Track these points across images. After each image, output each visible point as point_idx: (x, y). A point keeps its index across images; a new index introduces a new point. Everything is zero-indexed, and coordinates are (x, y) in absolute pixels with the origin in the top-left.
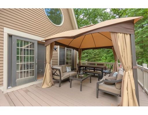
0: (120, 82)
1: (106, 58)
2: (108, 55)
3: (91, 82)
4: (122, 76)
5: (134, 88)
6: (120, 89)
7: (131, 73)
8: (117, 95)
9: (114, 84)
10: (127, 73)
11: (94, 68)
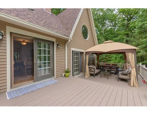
0: (130, 73)
1: (116, 59)
2: (118, 56)
3: (111, 76)
4: (131, 71)
5: (136, 75)
6: (130, 77)
7: (134, 69)
8: (128, 79)
9: (126, 75)
10: (133, 69)
11: (110, 67)
